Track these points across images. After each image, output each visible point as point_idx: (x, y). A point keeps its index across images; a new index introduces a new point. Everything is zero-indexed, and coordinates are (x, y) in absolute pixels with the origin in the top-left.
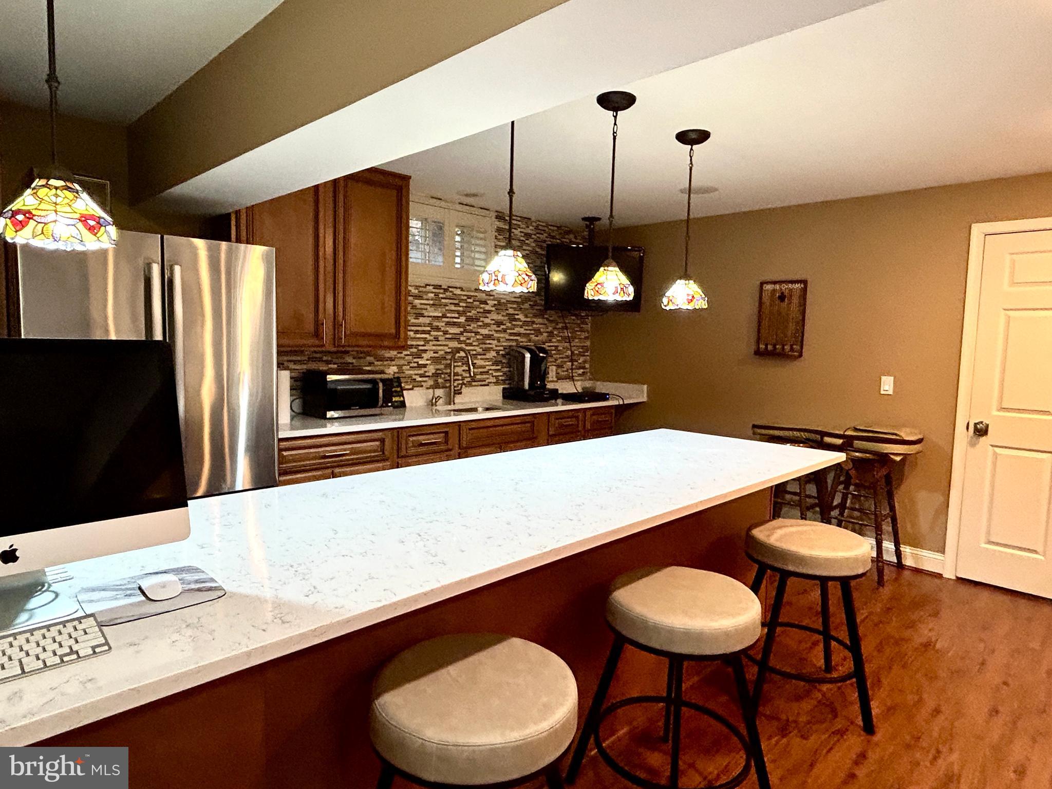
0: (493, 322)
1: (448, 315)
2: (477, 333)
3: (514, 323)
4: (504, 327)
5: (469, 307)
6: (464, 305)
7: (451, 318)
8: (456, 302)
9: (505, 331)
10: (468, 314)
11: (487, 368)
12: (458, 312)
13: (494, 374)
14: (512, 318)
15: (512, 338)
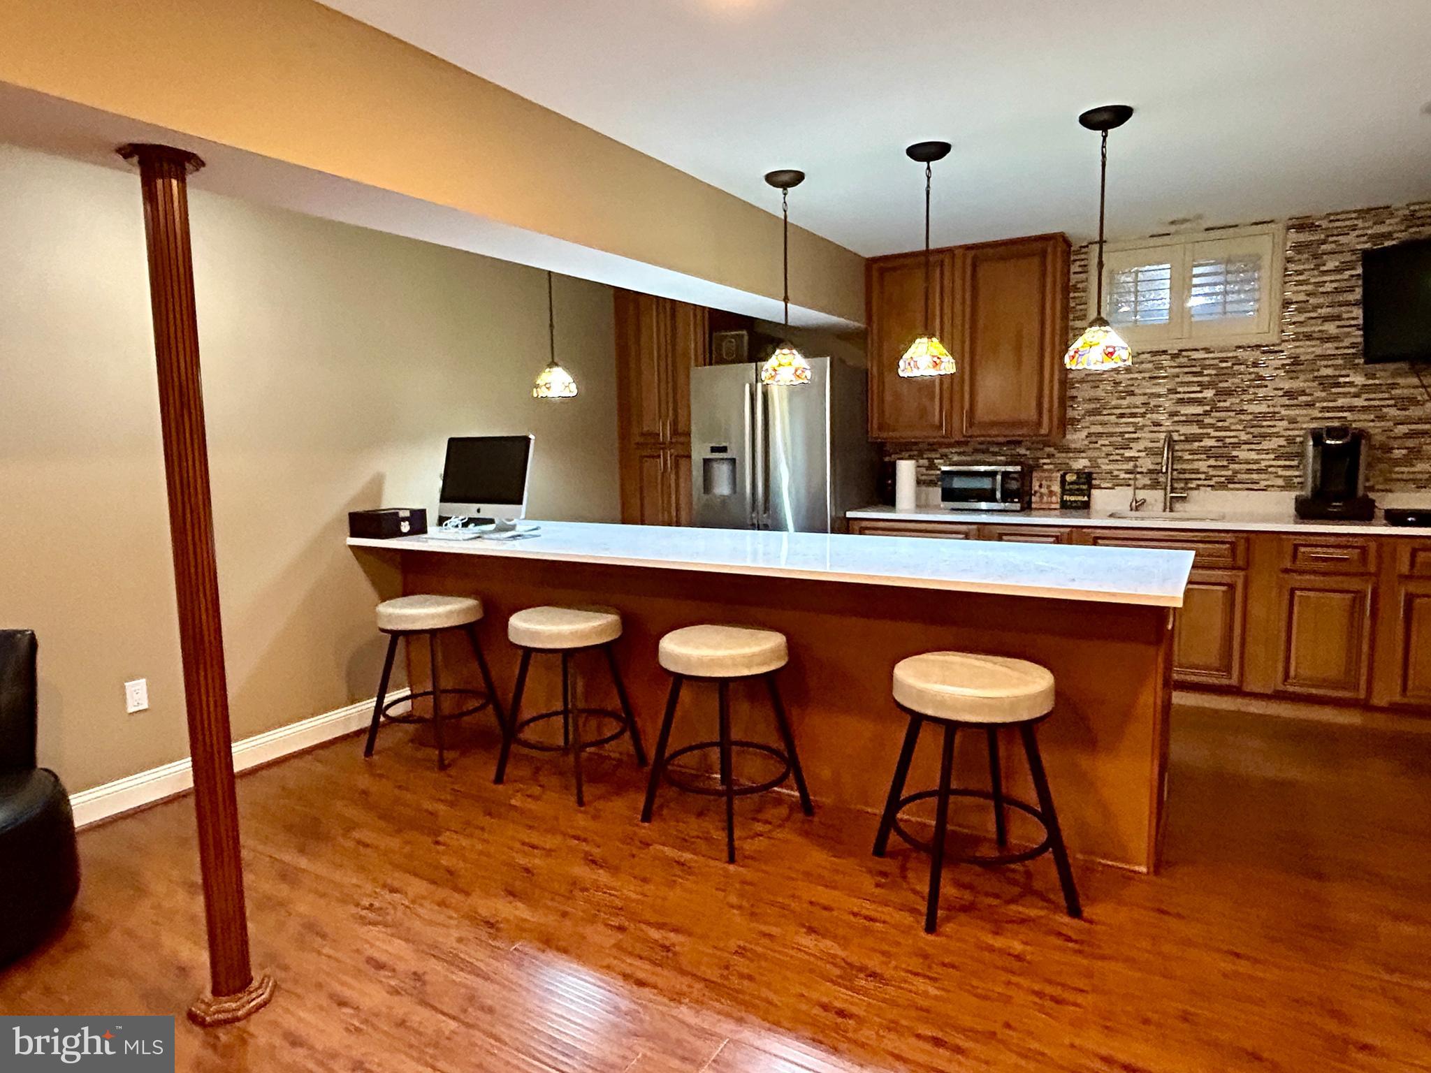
0: (1281, 393)
1: (1180, 389)
2: (1242, 412)
3: (1334, 390)
4: (1309, 398)
5: (1222, 374)
6: (1214, 372)
7: (1184, 393)
8: (1198, 369)
9: (1310, 405)
10: (1221, 385)
11: (1264, 464)
12: (1200, 384)
13: (1281, 472)
14: (1329, 384)
15: (1327, 415)
